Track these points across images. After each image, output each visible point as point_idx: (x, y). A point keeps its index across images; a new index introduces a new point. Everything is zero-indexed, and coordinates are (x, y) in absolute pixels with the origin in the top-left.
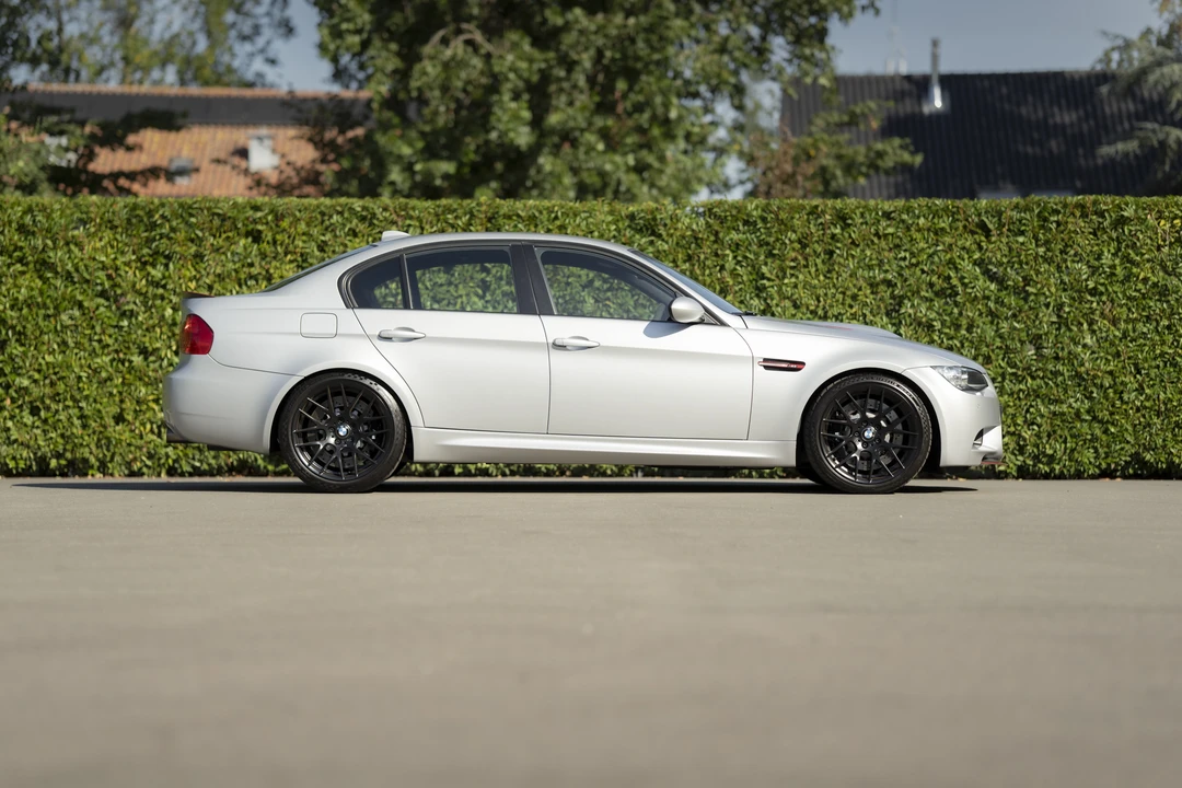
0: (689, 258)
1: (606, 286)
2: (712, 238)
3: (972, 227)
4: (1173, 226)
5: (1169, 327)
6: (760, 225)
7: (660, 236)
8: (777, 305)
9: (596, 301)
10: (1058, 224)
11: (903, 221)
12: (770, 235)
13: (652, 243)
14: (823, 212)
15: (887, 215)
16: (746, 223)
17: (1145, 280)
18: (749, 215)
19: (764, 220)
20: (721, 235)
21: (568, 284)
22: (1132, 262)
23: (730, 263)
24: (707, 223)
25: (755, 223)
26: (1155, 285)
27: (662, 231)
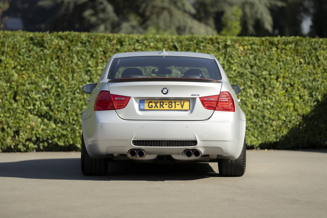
0: (58, 57)
1: (23, 69)
2: (68, 49)
3: (171, 47)
4: (244, 49)
5: (243, 89)
6: (87, 44)
7: (45, 48)
8: (95, 78)
9: (19, 75)
10: (204, 47)
11: (144, 44)
12: (91, 48)
13: (42, 50)
14: (113, 39)
15: (138, 41)
16: (81, 43)
17: (235, 71)
18: (83, 39)
19: (89, 42)
20: (71, 48)
21: (6, 67)
22: (230, 63)
23: (75, 61)
24: (65, 42)
25: (85, 43)
26: (239, 72)
27: (46, 45)
